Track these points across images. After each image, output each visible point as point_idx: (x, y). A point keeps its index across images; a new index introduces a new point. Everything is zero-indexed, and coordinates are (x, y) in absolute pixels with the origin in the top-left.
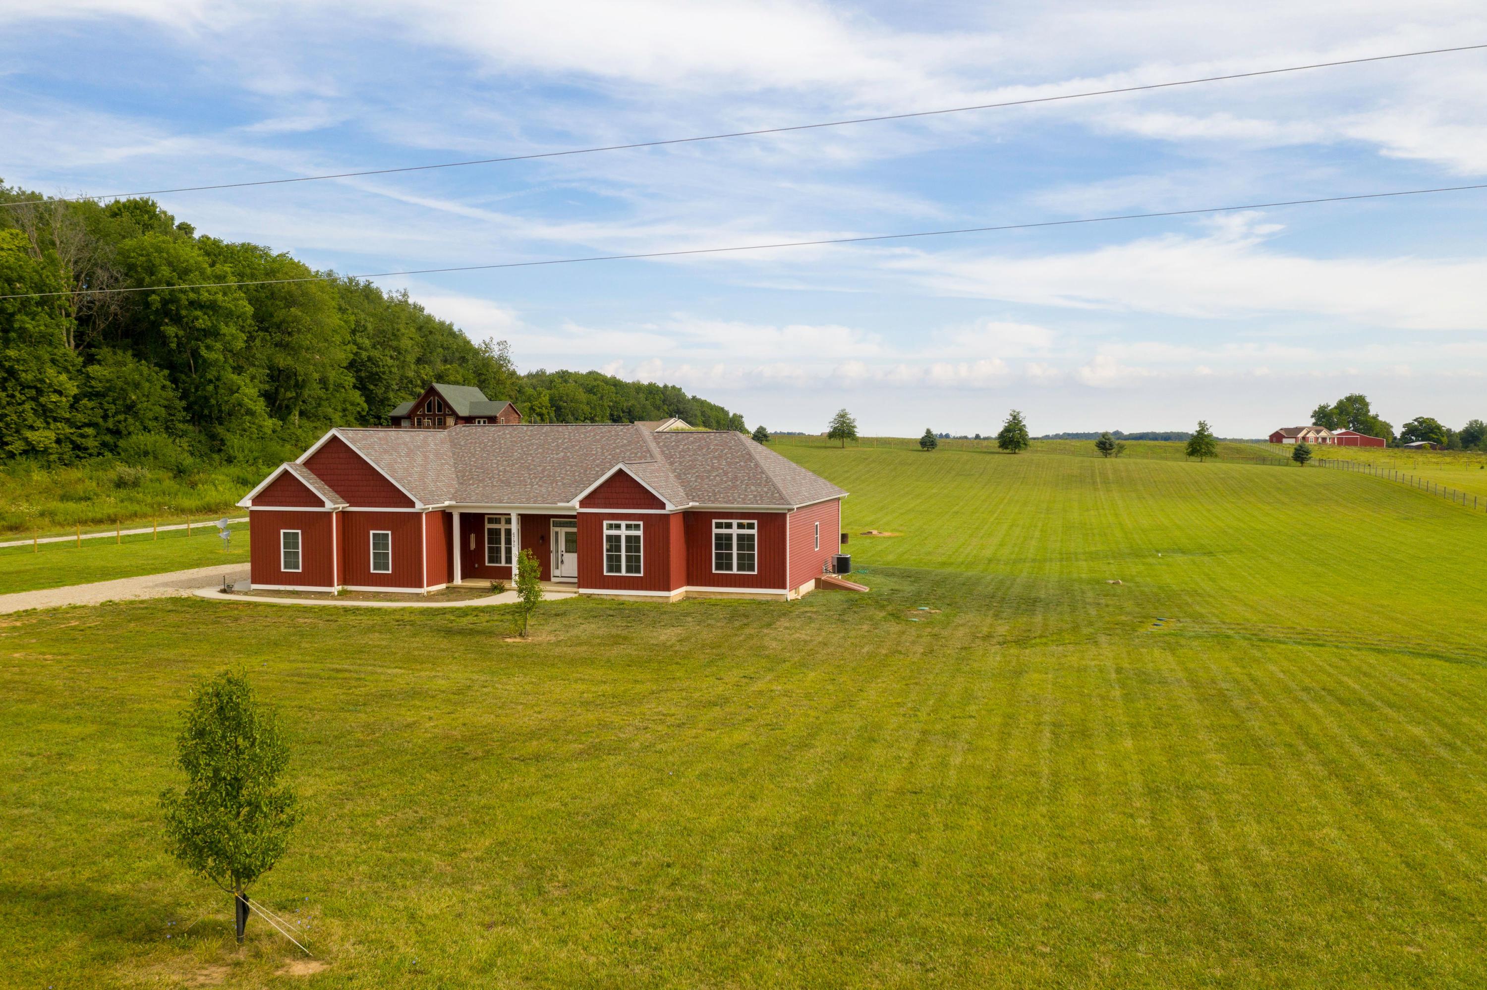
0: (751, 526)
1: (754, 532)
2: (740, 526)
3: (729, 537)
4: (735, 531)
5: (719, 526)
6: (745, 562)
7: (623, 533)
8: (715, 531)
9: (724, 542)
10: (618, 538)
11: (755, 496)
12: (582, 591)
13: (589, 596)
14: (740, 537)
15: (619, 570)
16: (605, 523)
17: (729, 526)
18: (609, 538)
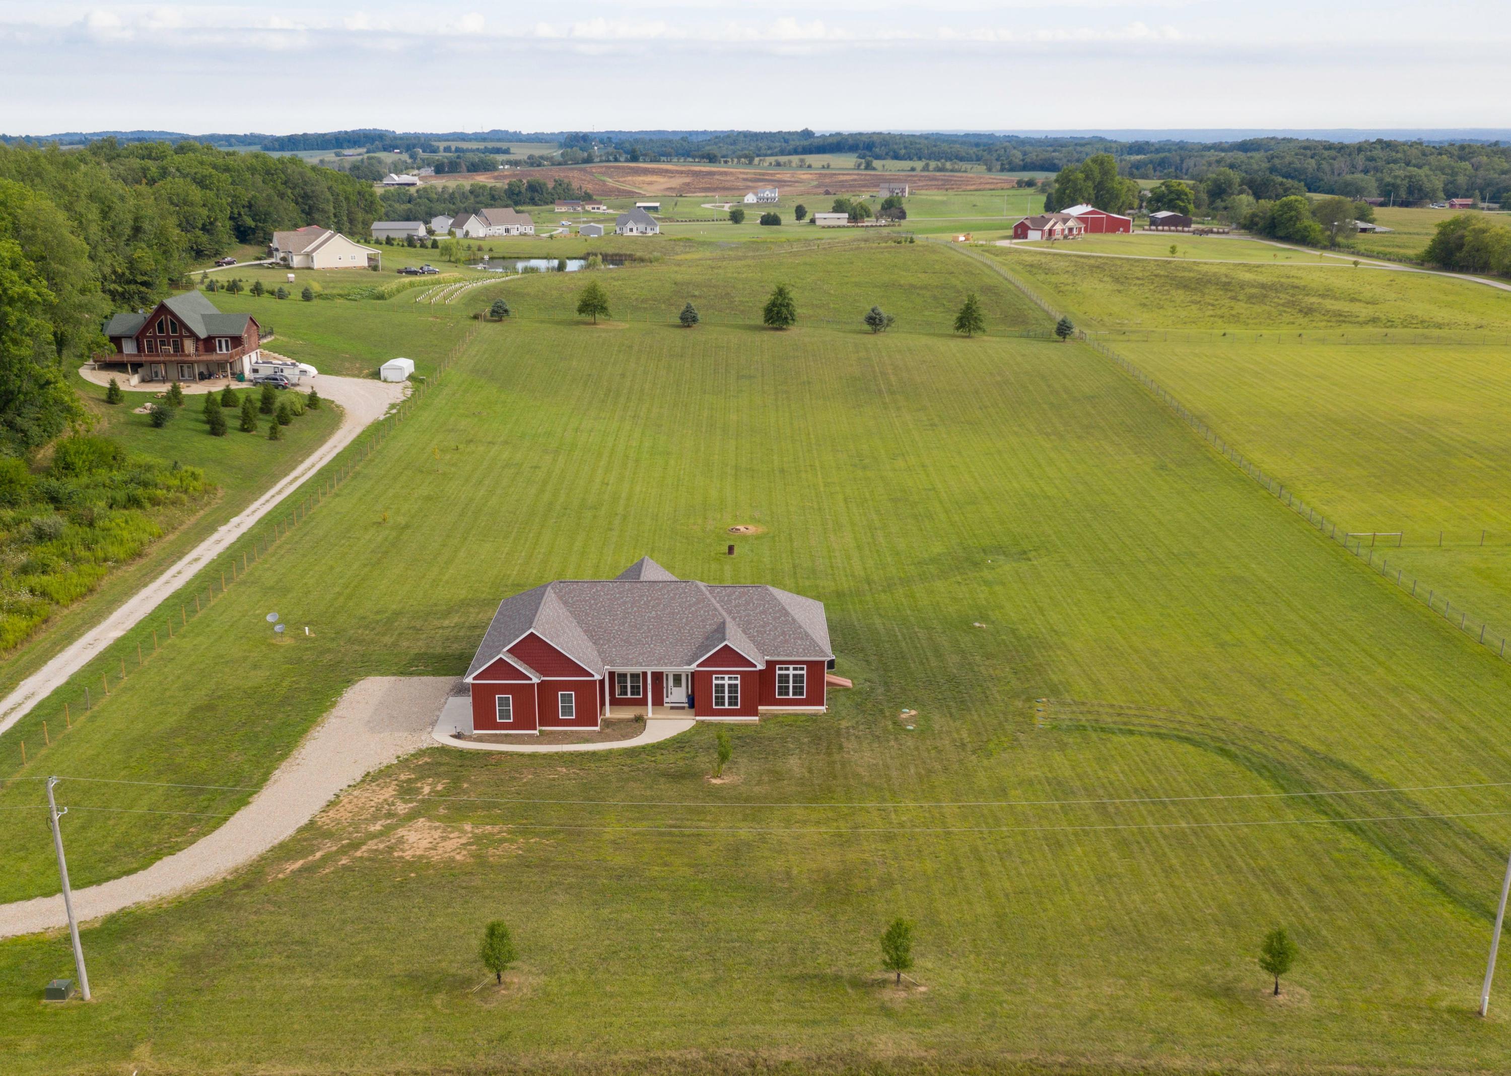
0: (802, 669)
1: (804, 672)
2: (795, 669)
3: (788, 676)
4: (791, 672)
5: (780, 669)
6: (798, 690)
7: (726, 682)
8: (778, 672)
9: (784, 679)
10: (723, 686)
11: (804, 650)
12: (698, 718)
13: (703, 722)
14: (794, 676)
15: (723, 704)
16: (714, 676)
17: (787, 669)
18: (717, 685)
